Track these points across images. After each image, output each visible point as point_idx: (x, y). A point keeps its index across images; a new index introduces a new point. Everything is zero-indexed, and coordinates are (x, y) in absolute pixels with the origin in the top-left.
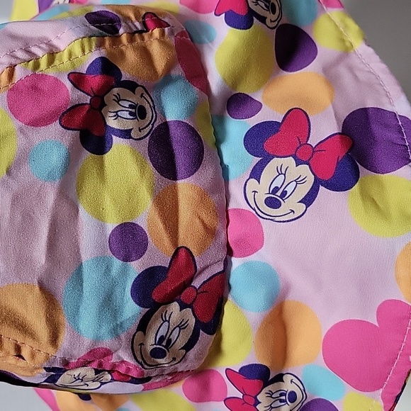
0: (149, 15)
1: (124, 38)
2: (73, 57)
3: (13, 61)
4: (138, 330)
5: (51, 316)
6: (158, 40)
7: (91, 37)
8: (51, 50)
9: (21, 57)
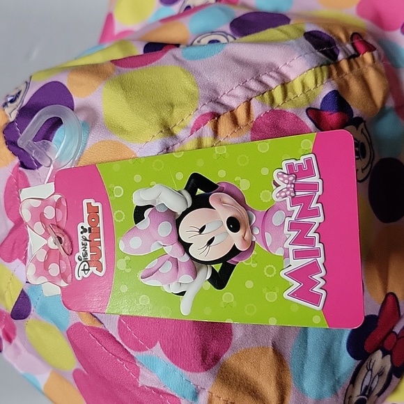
0: (356, 36)
1: (344, 65)
2: (306, 90)
3: (250, 94)
4: (350, 384)
5: (280, 377)
6: (372, 66)
7: (321, 66)
8: (283, 80)
9: (256, 89)
